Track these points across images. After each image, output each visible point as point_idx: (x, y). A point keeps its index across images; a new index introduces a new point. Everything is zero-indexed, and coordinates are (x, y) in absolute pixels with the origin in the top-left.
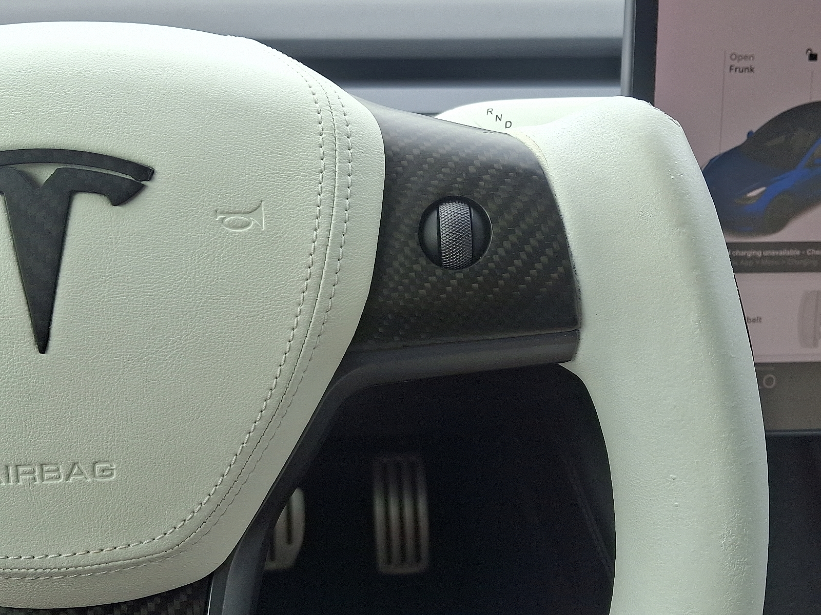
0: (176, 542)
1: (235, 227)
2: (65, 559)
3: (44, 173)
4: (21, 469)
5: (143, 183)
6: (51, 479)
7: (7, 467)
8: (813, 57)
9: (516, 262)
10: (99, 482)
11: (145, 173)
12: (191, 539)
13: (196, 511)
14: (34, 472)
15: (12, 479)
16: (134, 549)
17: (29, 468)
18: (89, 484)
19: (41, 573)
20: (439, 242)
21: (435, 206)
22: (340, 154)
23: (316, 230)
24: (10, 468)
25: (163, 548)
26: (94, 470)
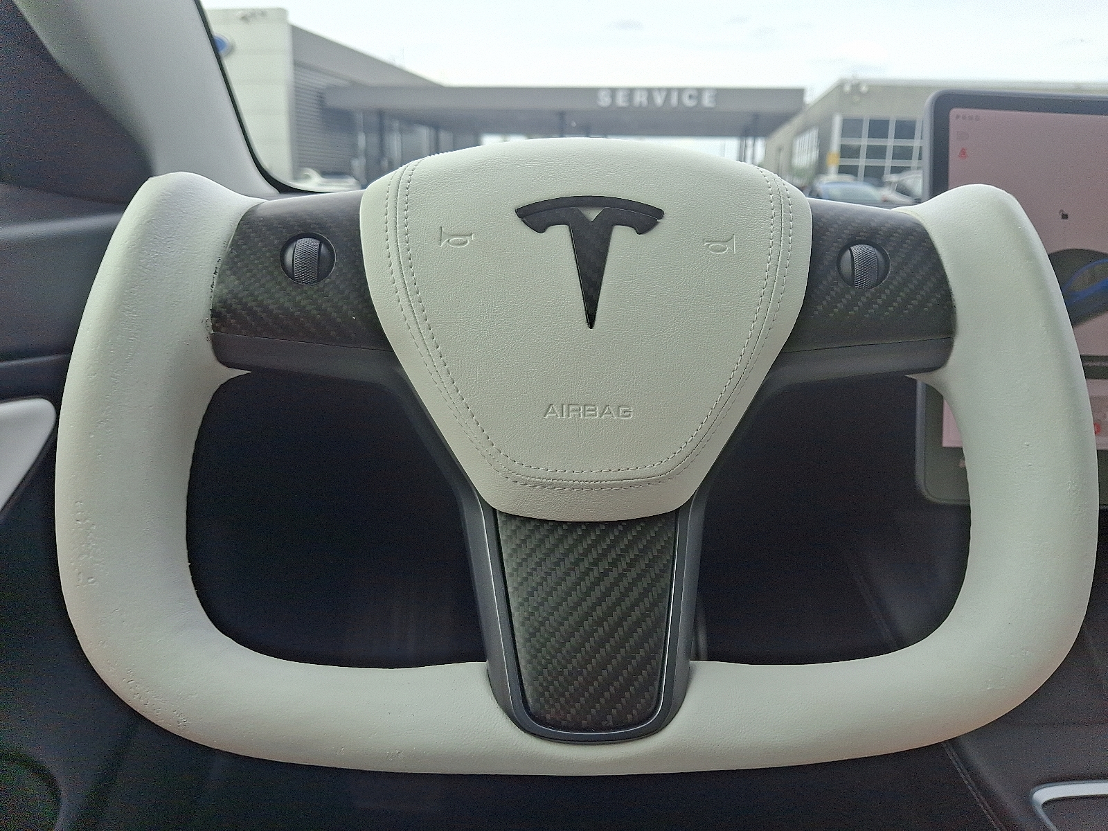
0: (668, 469)
1: (715, 251)
2: (594, 476)
3: (592, 214)
4: (571, 408)
5: (658, 221)
6: (590, 415)
7: (562, 405)
8: (1065, 216)
9: (901, 294)
10: (621, 420)
11: (659, 214)
12: (678, 469)
13: (683, 447)
14: (580, 410)
15: (564, 414)
16: (641, 472)
17: (576, 407)
18: (615, 421)
19: (577, 485)
20: (853, 274)
21: (848, 247)
22: (784, 207)
23: (769, 255)
24: (564, 406)
25: (660, 472)
26: (618, 411)
